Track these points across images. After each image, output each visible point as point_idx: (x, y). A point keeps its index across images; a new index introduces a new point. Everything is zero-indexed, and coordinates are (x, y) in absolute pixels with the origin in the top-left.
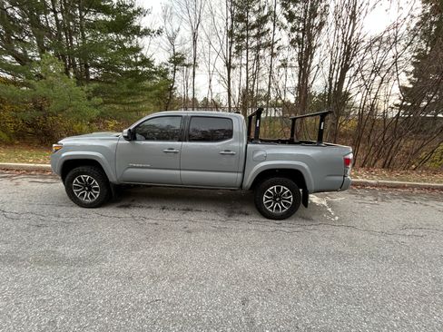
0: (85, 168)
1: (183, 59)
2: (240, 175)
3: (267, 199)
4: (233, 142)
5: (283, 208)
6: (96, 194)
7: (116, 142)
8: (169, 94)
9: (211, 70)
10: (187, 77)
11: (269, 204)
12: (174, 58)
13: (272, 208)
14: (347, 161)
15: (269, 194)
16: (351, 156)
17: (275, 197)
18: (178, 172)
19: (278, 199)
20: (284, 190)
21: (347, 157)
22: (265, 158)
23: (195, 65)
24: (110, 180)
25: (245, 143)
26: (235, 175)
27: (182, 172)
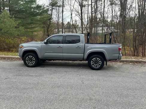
0: (31, 54)
1: (57, 3)
2: (83, 55)
3: (92, 63)
4: (80, 43)
5: (98, 66)
6: (33, 62)
7: (41, 44)
8: (49, 22)
9: (72, 8)
10: (59, 12)
11: (93, 64)
12: (52, 3)
13: (94, 66)
14: (120, 49)
15: (93, 61)
16: (121, 47)
17: (95, 62)
18: (62, 54)
19: (96, 63)
20: (98, 59)
21: (119, 47)
22: (91, 48)
23: (63, 6)
24: (39, 57)
25: (84, 44)
26: (81, 54)
27: (63, 54)
